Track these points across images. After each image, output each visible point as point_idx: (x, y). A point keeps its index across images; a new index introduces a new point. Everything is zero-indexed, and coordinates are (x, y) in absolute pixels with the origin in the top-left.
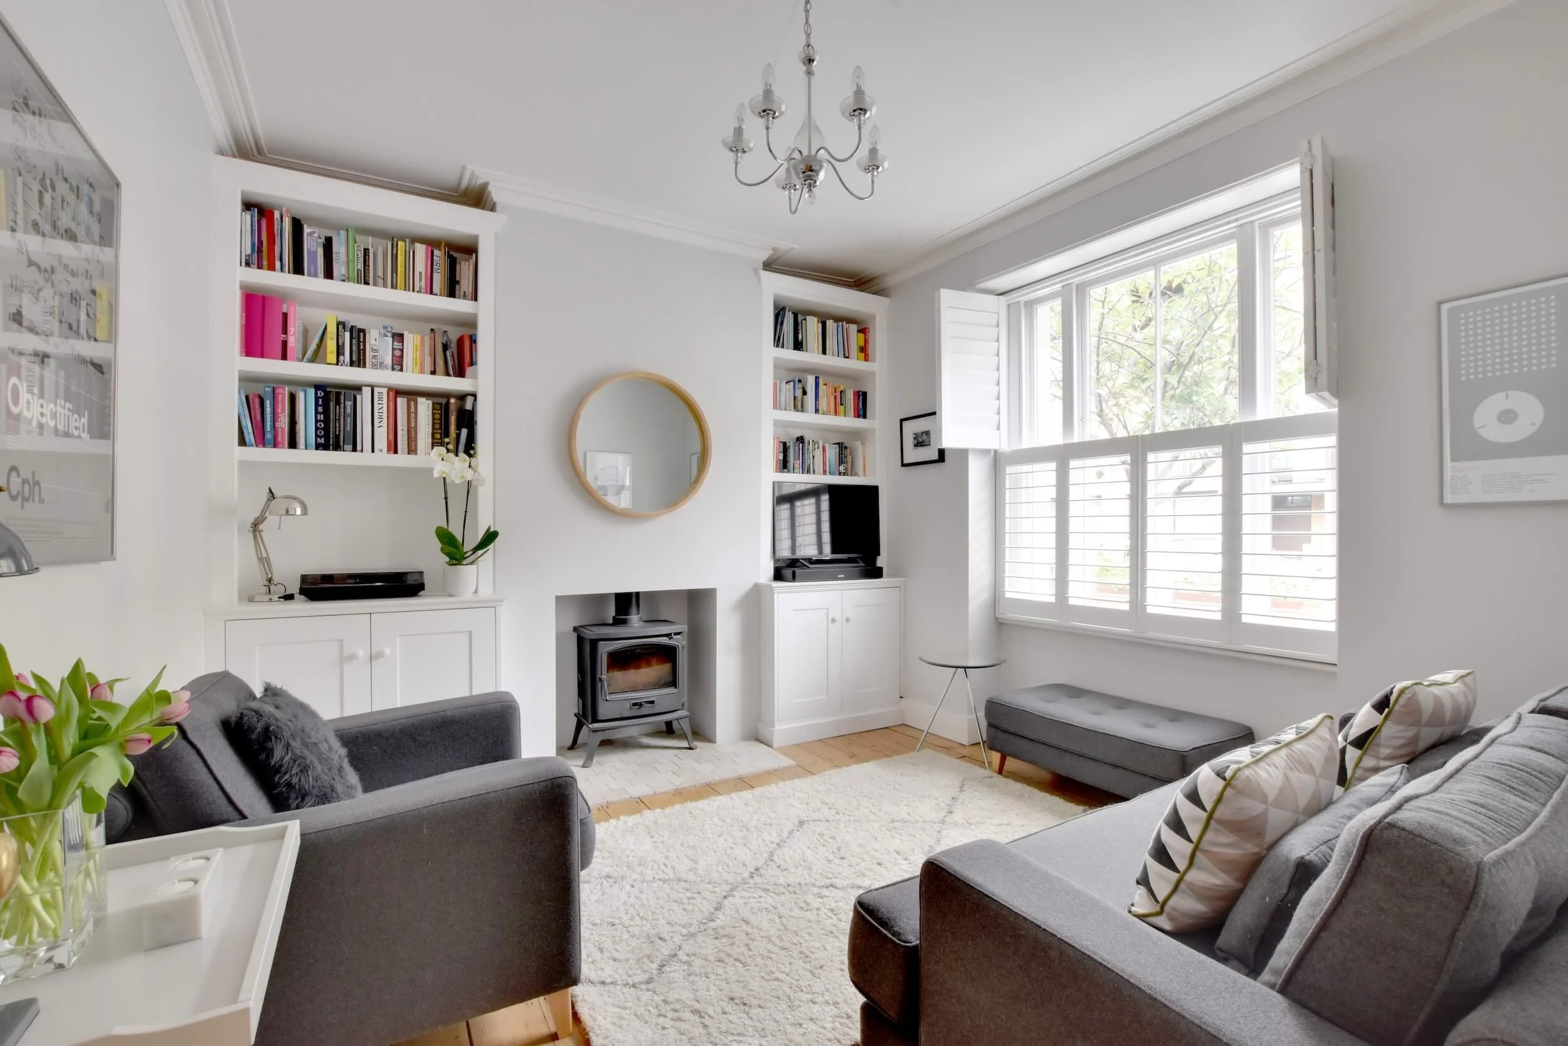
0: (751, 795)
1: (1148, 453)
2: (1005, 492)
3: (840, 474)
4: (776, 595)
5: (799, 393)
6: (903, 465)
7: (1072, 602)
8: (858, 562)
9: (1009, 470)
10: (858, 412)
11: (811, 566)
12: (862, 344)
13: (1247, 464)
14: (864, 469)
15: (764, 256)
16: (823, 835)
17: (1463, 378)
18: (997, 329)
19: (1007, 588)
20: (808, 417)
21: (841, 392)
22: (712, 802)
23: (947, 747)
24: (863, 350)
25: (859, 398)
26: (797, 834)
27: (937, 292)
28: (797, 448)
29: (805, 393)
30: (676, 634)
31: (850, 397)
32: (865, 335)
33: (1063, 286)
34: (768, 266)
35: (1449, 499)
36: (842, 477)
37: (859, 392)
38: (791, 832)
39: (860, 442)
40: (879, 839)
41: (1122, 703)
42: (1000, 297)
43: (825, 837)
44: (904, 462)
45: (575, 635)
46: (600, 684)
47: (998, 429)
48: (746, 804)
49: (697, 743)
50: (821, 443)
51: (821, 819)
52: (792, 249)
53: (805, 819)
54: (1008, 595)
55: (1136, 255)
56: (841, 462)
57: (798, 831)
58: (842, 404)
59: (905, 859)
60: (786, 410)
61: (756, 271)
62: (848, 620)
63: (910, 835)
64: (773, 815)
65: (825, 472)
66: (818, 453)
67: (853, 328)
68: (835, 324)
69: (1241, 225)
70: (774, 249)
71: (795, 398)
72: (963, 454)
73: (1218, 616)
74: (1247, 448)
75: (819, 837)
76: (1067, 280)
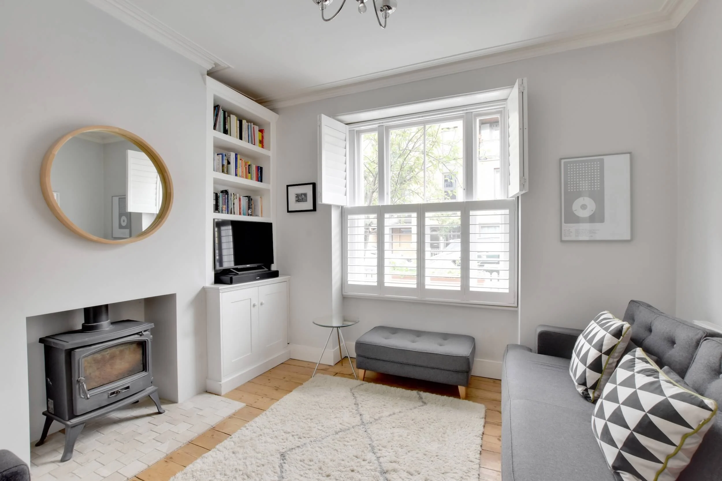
0: (232, 443)
1: (426, 212)
2: (347, 229)
3: (249, 215)
4: (220, 294)
5: (225, 163)
6: (288, 211)
7: (386, 285)
8: (263, 269)
9: (350, 217)
10: (258, 179)
11: (239, 273)
12: (261, 139)
13: (472, 220)
14: (262, 213)
15: (209, 67)
16: (304, 460)
17: (569, 190)
18: (345, 142)
19: (349, 279)
20: (231, 178)
21: (249, 165)
22: (206, 460)
23: (325, 369)
24: (261, 142)
25: (258, 171)
26: (286, 466)
27: (318, 116)
28: (224, 197)
29: (229, 163)
30: (145, 331)
31: (254, 169)
32: (262, 133)
33: (379, 126)
34: (210, 74)
35: (564, 238)
36: (250, 217)
37: (258, 167)
38: (281, 466)
39: (259, 197)
40: (339, 450)
41: (419, 334)
42: (347, 125)
43: (306, 462)
44: (290, 210)
45: (42, 345)
46: (77, 387)
47: (346, 195)
48: (234, 453)
49: (164, 407)
50: (238, 195)
51: (293, 447)
52: (229, 67)
53: (283, 451)
54: (349, 283)
55: (419, 117)
56: (249, 208)
57: (284, 463)
58: (249, 173)
59: (364, 460)
60: (217, 172)
61: (202, 75)
62: (262, 304)
63: (353, 440)
64: (259, 456)
65: (240, 214)
66: (237, 202)
67: (257, 128)
68: (247, 123)
69: (467, 113)
70: (216, 64)
71: (223, 165)
72: (329, 207)
73: (459, 289)
74: (472, 213)
75: (302, 463)
76: (382, 123)
